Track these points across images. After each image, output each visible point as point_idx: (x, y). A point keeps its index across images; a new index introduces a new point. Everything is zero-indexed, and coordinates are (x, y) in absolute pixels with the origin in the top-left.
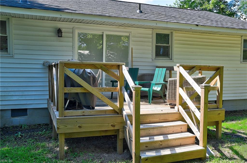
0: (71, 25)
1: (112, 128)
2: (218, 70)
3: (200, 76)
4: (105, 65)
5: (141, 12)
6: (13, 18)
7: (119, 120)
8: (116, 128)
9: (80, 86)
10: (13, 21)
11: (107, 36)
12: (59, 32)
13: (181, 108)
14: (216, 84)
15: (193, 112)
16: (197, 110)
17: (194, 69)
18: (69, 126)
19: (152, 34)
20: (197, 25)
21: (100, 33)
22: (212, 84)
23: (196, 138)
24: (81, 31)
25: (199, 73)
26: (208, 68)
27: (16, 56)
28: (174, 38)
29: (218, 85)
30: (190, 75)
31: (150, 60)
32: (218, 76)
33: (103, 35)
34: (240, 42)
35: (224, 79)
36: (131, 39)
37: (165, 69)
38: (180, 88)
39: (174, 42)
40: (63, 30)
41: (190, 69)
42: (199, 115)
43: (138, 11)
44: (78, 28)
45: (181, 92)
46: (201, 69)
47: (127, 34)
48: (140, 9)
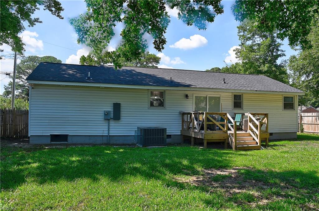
0: (192, 92)
1: (224, 138)
2: (266, 115)
3: (258, 118)
4: (221, 113)
5: (225, 83)
6: (167, 91)
7: (226, 135)
8: (225, 138)
9: (211, 121)
10: (167, 92)
11: (209, 97)
12: (187, 96)
13: (250, 131)
14: (265, 121)
15: (255, 132)
16: (257, 131)
17: (255, 115)
18: (208, 137)
19: (232, 95)
20: (256, 91)
21: (205, 96)
22: (263, 121)
23: (257, 142)
24: (196, 95)
25: (258, 116)
26: (262, 114)
27: (167, 109)
28: (244, 97)
29: (266, 122)
30: (254, 117)
31: (231, 110)
32: (266, 118)
33: (207, 97)
34: (282, 98)
35: (269, 118)
36: (221, 98)
37: (241, 114)
38: (250, 123)
39: (244, 99)
40: (188, 95)
41: (254, 115)
42: (258, 133)
43: (223, 82)
44: (195, 94)
45: (250, 124)
46: (258, 114)
47: (219, 96)
48: (224, 81)
